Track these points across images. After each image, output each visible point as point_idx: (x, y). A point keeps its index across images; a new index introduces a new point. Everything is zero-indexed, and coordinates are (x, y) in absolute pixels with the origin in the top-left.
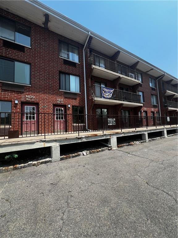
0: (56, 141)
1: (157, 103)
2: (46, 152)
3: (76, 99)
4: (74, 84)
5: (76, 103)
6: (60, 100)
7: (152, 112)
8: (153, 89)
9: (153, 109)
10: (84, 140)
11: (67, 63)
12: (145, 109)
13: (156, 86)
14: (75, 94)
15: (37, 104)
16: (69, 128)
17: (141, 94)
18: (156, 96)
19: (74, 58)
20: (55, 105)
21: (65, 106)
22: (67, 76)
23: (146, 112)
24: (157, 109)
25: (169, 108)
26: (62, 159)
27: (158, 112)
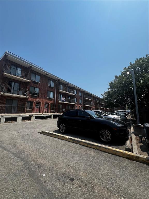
0: (52, 114)
1: (82, 103)
2: (50, 117)
3: (52, 101)
4: (52, 95)
5: (52, 102)
6: (47, 101)
7: (79, 106)
8: (80, 97)
9: (80, 105)
10: (58, 115)
11: (50, 87)
12: (77, 105)
13: (82, 96)
14: (52, 99)
15: (40, 103)
16: (49, 111)
17: (75, 99)
18: (82, 100)
19: (52, 85)
20: (45, 103)
21: (48, 103)
22: (50, 92)
23: (77, 106)
24: (81, 105)
25: (86, 105)
26: (54, 119)
27: (82, 107)
